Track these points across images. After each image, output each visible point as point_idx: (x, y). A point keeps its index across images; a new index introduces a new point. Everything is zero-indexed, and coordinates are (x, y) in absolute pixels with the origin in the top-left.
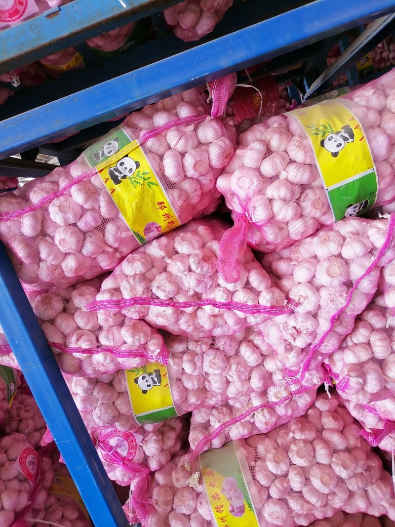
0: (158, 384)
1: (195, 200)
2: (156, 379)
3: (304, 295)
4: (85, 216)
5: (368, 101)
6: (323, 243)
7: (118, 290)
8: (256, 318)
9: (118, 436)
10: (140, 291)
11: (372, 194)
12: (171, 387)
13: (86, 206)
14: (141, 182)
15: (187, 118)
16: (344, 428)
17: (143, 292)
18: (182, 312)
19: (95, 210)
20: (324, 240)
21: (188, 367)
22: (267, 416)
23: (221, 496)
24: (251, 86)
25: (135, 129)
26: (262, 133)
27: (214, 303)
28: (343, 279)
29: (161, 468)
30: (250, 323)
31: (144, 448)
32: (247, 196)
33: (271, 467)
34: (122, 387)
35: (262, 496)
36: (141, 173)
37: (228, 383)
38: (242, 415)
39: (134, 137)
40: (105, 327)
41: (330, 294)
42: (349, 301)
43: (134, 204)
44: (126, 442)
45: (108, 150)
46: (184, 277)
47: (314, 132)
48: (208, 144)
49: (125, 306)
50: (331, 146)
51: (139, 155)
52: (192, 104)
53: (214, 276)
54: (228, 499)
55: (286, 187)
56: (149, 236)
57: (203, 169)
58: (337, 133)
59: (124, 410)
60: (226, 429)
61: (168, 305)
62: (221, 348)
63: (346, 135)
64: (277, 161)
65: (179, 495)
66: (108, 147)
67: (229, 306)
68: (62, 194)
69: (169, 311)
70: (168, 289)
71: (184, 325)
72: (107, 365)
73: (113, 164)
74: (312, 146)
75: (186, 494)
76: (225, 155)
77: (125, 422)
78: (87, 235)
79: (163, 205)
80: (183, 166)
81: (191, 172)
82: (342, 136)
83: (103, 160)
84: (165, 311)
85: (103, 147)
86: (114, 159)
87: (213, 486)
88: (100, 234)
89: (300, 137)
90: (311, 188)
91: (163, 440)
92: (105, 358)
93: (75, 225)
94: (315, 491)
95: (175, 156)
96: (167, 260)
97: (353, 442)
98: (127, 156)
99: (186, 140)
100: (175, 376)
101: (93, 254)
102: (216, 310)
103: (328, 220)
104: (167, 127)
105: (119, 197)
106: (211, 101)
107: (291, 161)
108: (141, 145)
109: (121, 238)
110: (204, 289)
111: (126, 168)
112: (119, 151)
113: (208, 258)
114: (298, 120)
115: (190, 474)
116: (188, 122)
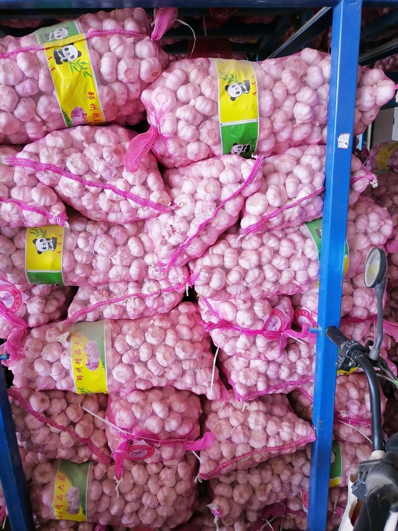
0: (52, 249)
1: (121, 102)
2: (52, 244)
3: (184, 202)
4: (25, 82)
5: (269, 68)
6: (209, 166)
7: (37, 155)
8: (144, 211)
9: (7, 290)
10: (56, 160)
11: (254, 140)
12: (63, 255)
13: (28, 74)
14: (79, 69)
15: (131, 31)
16: (194, 326)
17: (58, 163)
18: (87, 190)
19: (35, 80)
20: (210, 164)
21: (81, 242)
22: (137, 303)
23: (82, 352)
24: (188, 25)
25: (86, 26)
26: (187, 66)
27: (114, 189)
28: (214, 196)
29: (38, 326)
30: (139, 214)
31: (27, 306)
32: (161, 110)
33: (129, 340)
34: (21, 243)
35: (115, 359)
36: (80, 62)
37: (112, 265)
38: (118, 299)
39: (83, 31)
40: (19, 184)
41: (202, 206)
42: (215, 215)
43: (68, 86)
44: (13, 297)
45: (58, 35)
46: (95, 161)
47: (224, 77)
48: (142, 59)
49: (40, 170)
50: (232, 92)
51: (83, 47)
52: (138, 22)
53: (120, 169)
54: (87, 355)
55: (191, 111)
56: (75, 120)
57: (132, 77)
58: (239, 84)
59: (18, 263)
60: (101, 307)
61: (76, 179)
62: (113, 236)
63: (245, 87)
64: (190, 89)
65: (48, 346)
66: (58, 31)
67: (126, 195)
68: (8, 57)
69: (75, 184)
70: (79, 166)
71: (85, 202)
72: (13, 216)
73: (59, 46)
74: (219, 86)
75: (55, 347)
76: (152, 72)
77: (16, 276)
78: (21, 99)
79: (93, 95)
80: (117, 69)
81: (122, 76)
82: (242, 87)
83: (51, 41)
84: (72, 184)
85: (54, 31)
86: (61, 44)
87: (78, 344)
88: (33, 102)
89: (213, 77)
90: (211, 120)
91: (45, 305)
92: (13, 208)
93: (13, 87)
94: (157, 363)
95: (112, 57)
96: (85, 144)
97: (196, 336)
98: (72, 44)
99: (125, 48)
100: (68, 248)
101: (23, 117)
102: (115, 195)
103: (218, 150)
104: (112, 33)
105: (57, 76)
106: (154, 26)
107: (201, 94)
108: (87, 39)
109: (50, 112)
110: (109, 175)
111: (69, 54)
112: (67, 38)
113: (118, 151)
114: (216, 65)
115: (62, 333)
116: (130, 35)
